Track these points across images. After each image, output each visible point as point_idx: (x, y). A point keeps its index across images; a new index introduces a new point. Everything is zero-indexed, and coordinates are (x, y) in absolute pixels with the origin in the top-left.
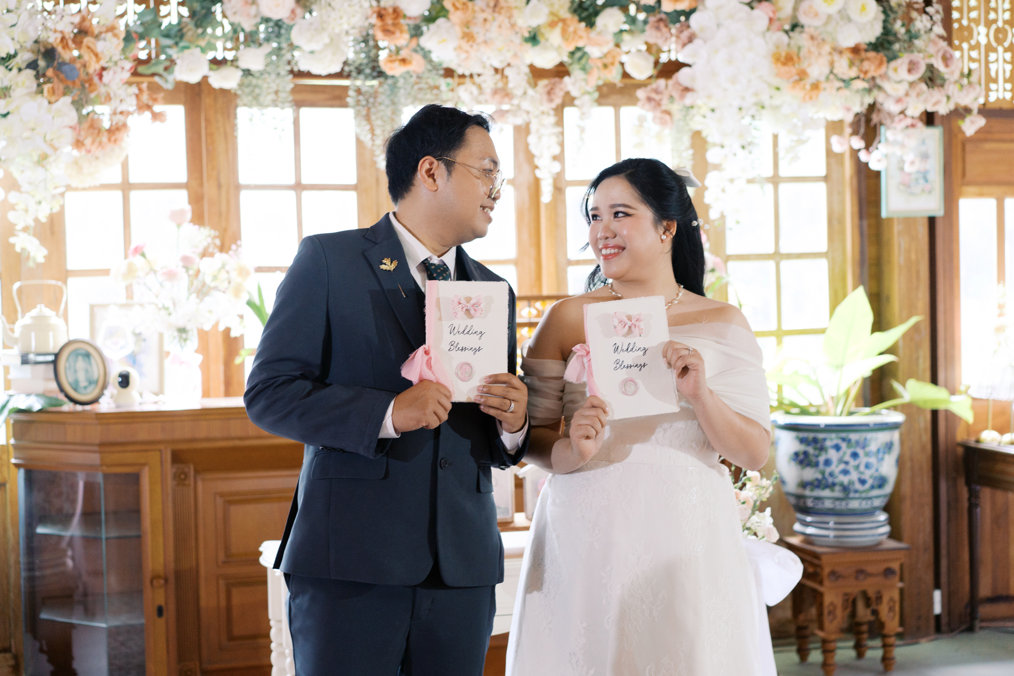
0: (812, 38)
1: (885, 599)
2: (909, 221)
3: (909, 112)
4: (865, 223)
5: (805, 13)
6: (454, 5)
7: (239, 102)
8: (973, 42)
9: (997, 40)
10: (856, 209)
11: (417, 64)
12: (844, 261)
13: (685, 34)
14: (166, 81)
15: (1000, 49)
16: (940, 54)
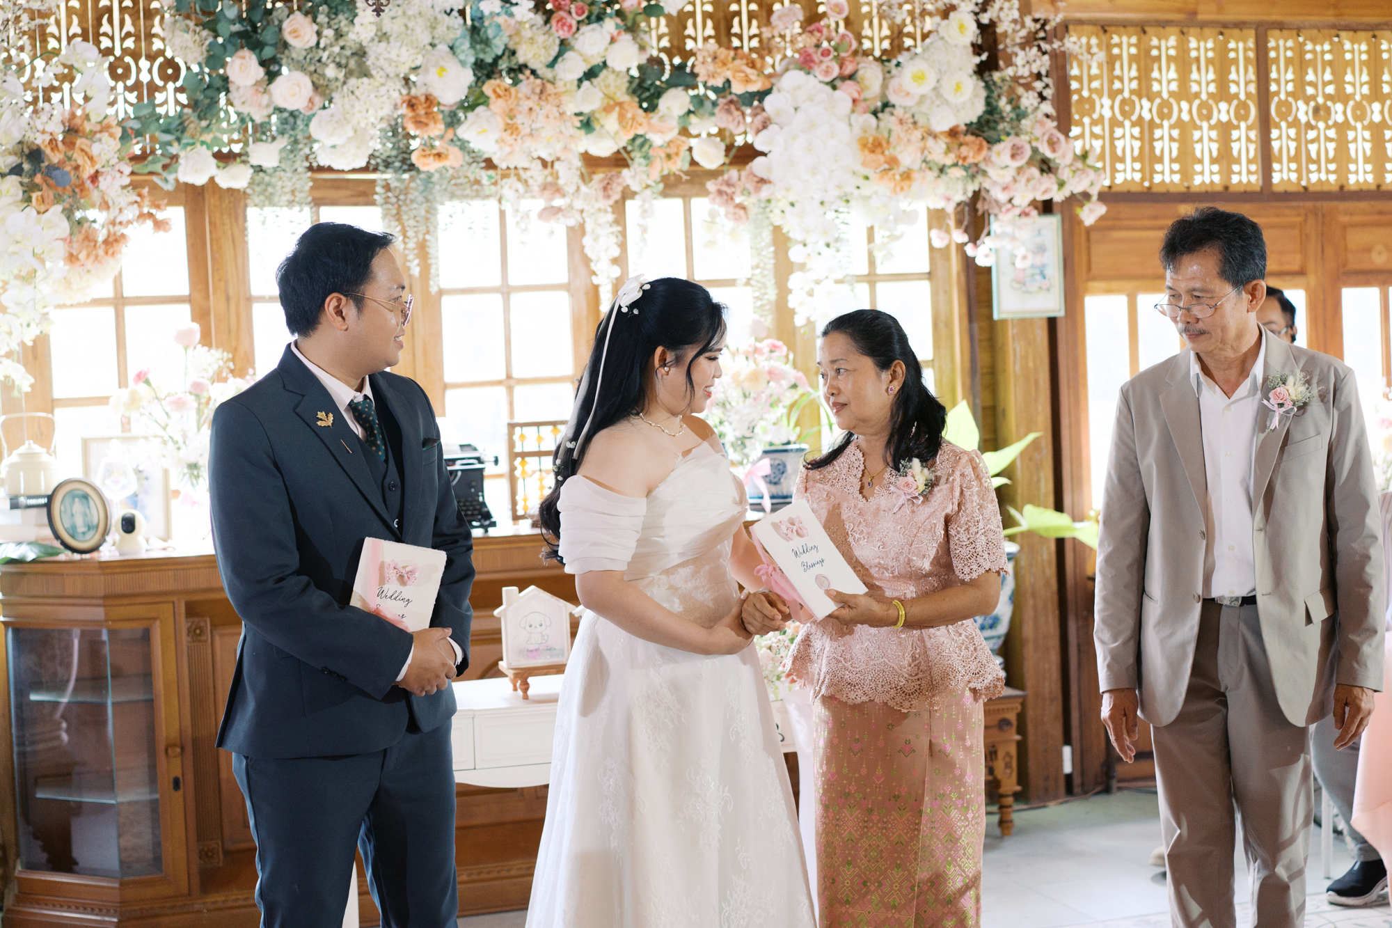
0: (901, 122)
1: (1001, 754)
2: (1025, 324)
3: (1015, 202)
4: (976, 326)
5: (895, 92)
6: (494, 91)
7: (249, 201)
8: (1095, 116)
9: (1123, 112)
10: (965, 310)
11: (455, 158)
12: (953, 370)
13: (759, 118)
14: (166, 181)
15: (1127, 124)
16: (1046, 138)
